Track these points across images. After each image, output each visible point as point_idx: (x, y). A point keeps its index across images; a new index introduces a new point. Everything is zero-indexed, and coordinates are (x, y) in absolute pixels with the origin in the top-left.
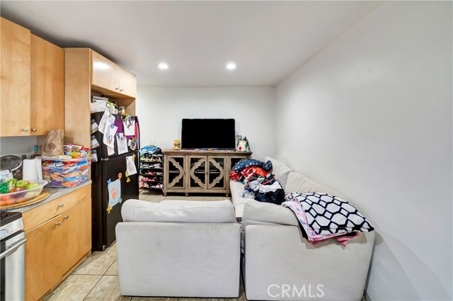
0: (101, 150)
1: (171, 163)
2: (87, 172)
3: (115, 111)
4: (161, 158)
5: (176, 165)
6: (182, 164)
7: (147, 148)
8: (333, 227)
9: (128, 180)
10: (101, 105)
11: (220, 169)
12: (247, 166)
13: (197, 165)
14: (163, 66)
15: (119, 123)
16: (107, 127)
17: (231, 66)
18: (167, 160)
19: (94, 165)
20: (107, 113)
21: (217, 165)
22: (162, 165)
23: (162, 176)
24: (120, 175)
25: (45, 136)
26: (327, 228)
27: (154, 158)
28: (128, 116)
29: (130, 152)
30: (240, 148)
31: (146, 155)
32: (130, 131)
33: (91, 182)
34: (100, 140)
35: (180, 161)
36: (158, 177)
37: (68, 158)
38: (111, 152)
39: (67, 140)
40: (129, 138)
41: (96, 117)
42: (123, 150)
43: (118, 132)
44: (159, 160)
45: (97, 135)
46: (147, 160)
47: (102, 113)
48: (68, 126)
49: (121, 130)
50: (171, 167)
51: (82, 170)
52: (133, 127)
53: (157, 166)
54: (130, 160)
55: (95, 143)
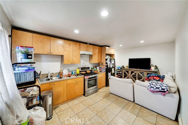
0: (107, 66)
1: (125, 72)
2: (105, 70)
3: (110, 58)
4: (122, 70)
5: (126, 73)
6: (128, 73)
7: (118, 67)
8: (160, 89)
9: (112, 74)
10: (108, 57)
11: (142, 76)
12: (152, 76)
13: (133, 74)
14: (121, 45)
15: (110, 61)
16: (108, 62)
17: (142, 42)
18: (123, 71)
19: (106, 69)
20: (108, 59)
21: (141, 75)
22: (122, 72)
23: (122, 76)
24: (111, 72)
25: (99, 63)
26: (158, 88)
27: (120, 70)
28: (112, 59)
29: (113, 67)
30: (152, 69)
31: (118, 69)
32: (113, 62)
33: (105, 72)
34: (107, 64)
35: (128, 72)
36: (121, 76)
37: (102, 67)
38: (109, 67)
39: (102, 64)
40: (113, 64)
41: (106, 60)
42: (111, 67)
43: (110, 63)
44: (121, 71)
45: (107, 63)
46: (118, 70)
47: (107, 59)
48: (102, 61)
49: (111, 62)
50: (125, 73)
51: (104, 69)
52: (114, 62)
53: (121, 73)
54: (113, 69)
55: (106, 64)
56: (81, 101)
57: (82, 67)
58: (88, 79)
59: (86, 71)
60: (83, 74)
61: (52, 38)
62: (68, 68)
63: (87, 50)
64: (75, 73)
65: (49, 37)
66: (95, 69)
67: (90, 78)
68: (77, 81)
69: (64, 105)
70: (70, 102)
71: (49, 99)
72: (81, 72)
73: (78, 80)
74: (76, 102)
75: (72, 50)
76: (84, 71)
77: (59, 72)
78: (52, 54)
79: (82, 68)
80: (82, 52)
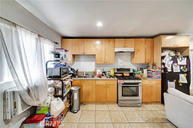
0: (165, 69)
2: (160, 75)
15: (174, 59)
16: (167, 61)
20: (168, 56)
24: (175, 81)
28: (181, 56)
29: (182, 72)
32: (182, 63)
33: (161, 79)
34: (165, 66)
37: (154, 70)
38: (169, 71)
39: (154, 65)
40: (181, 66)
41: (163, 58)
42: (177, 71)
43: (174, 63)
45: (164, 64)
47: (165, 56)
48: (155, 61)
49: (176, 62)
52: (184, 61)
54: (183, 76)
55: (163, 66)
56: (110, 110)
57: (119, 68)
58: (123, 84)
59: (122, 73)
60: (117, 77)
61: (85, 39)
62: (102, 68)
63: (124, 47)
64: (109, 74)
65: (83, 39)
66: (140, 72)
67: (125, 84)
68: (107, 84)
69: (93, 105)
70: (99, 105)
71: (75, 94)
72: (116, 74)
73: (108, 82)
74: (104, 107)
75: (104, 49)
76: (121, 74)
77: (93, 71)
78: (85, 54)
79: (118, 70)
80: (117, 50)
